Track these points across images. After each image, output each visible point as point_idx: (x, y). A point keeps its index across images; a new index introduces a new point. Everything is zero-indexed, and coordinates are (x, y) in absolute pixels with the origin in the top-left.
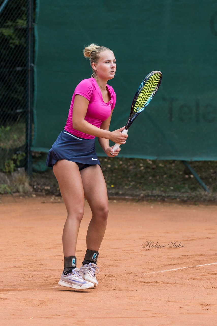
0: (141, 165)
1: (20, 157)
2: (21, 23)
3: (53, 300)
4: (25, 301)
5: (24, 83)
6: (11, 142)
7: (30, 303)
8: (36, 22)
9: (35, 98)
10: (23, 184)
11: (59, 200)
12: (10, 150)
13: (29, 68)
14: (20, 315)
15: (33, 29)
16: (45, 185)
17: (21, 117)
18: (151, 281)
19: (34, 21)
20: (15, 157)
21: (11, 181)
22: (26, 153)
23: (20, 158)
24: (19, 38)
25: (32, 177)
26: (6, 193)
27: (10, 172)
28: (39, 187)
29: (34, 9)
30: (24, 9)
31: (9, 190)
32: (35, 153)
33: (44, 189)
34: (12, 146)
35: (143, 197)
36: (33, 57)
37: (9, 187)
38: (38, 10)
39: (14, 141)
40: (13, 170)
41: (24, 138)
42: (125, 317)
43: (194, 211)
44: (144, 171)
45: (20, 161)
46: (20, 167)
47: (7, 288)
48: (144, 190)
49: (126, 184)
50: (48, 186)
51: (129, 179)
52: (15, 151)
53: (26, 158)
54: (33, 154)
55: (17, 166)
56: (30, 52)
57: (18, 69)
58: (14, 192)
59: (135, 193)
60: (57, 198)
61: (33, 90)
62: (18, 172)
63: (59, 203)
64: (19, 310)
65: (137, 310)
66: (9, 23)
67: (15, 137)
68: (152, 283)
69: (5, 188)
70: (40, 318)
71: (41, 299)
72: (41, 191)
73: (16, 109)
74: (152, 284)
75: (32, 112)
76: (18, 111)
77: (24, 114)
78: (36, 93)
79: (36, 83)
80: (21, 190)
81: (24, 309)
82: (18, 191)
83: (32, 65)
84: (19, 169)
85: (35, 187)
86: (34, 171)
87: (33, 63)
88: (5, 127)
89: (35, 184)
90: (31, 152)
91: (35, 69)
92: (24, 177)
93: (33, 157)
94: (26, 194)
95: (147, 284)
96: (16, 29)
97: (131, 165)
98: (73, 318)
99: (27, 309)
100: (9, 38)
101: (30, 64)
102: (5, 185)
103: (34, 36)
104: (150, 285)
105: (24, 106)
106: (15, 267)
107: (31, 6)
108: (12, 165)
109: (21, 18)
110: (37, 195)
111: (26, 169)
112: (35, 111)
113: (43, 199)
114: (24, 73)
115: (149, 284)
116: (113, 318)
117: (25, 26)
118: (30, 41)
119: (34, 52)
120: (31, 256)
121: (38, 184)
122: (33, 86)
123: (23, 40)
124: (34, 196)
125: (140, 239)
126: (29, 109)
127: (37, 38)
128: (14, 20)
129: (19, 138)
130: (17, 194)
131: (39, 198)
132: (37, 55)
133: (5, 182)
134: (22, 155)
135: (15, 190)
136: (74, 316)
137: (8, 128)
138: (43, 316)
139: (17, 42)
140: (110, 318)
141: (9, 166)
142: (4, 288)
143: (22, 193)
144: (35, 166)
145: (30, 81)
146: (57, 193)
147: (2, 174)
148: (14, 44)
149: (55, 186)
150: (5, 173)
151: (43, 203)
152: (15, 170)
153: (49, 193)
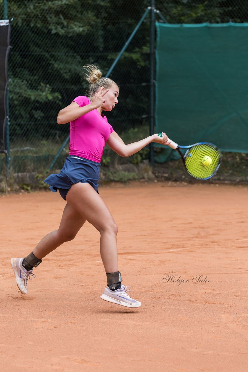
0: (237, 157)
2: (146, 49)
3: (169, 260)
4: (149, 262)
5: (148, 95)
7: (152, 263)
8: (157, 48)
9: (157, 106)
10: (148, 172)
11: (175, 185)
13: (152, 84)
14: (145, 272)
15: (154, 53)
16: (164, 173)
17: (146, 121)
18: (244, 246)
19: (155, 48)
21: (138, 170)
22: (150, 149)
23: (145, 152)
24: (145, 60)
25: (154, 167)
26: (134, 179)
27: (137, 163)
28: (160, 174)
29: (155, 39)
30: (148, 38)
31: (137, 177)
32: (156, 148)
33: (163, 176)
35: (238, 182)
36: (155, 75)
37: (137, 175)
38: (158, 39)
40: (139, 161)
42: (224, 274)
44: (239, 162)
45: (146, 155)
46: (145, 159)
47: (135, 251)
48: (239, 176)
49: (226, 172)
50: (166, 173)
51: (228, 168)
53: (150, 153)
54: (155, 149)
55: (143, 159)
56: (152, 72)
57: (144, 84)
58: (141, 179)
59: (232, 179)
60: (173, 183)
61: (155, 100)
62: (144, 163)
63: (175, 186)
64: (144, 268)
65: (234, 268)
66: (137, 49)
68: (245, 247)
70: (160, 274)
71: (161, 260)
72: (161, 177)
73: (142, 115)
74: (245, 248)
75: (154, 117)
76: (144, 116)
77: (148, 119)
78: (157, 102)
79: (157, 95)
80: (146, 176)
81: (148, 267)
82: (143, 178)
83: (154, 81)
84: (145, 161)
85: (157, 175)
86: (156, 162)
87: (155, 79)
88: (134, 129)
89: (157, 172)
90: (153, 148)
91: (156, 85)
92: (148, 167)
93: (155, 152)
94: (150, 180)
95: (242, 248)
96: (142, 54)
97: (229, 157)
98: (185, 274)
99: (150, 267)
100: (137, 61)
101: (153, 81)
102: (134, 174)
103: (155, 59)
105: (148, 112)
106: (141, 235)
107: (153, 37)
109: (145, 45)
110: (159, 181)
111: (150, 161)
112: (156, 117)
113: (162, 184)
114: (148, 87)
115: (243, 248)
116: (215, 274)
117: (148, 52)
118: (152, 62)
119: (155, 71)
120: (153, 227)
121: (159, 172)
122: (155, 97)
123: (147, 62)
124: (156, 181)
125: (237, 214)
126: (152, 115)
127: (158, 61)
128: (140, 48)
130: (143, 180)
131: (160, 183)
132: (157, 73)
133: (134, 171)
134: (147, 151)
135: (141, 177)
136: (186, 272)
137: (136, 130)
138: (162, 273)
139: (143, 64)
140: (213, 274)
142: (133, 252)
143: (146, 179)
144: (157, 159)
145: (152, 94)
146: (173, 179)
147: (131, 165)
148: (140, 65)
149: (171, 173)
150: (134, 164)
151: (163, 186)
152: (141, 162)
153: (167, 179)
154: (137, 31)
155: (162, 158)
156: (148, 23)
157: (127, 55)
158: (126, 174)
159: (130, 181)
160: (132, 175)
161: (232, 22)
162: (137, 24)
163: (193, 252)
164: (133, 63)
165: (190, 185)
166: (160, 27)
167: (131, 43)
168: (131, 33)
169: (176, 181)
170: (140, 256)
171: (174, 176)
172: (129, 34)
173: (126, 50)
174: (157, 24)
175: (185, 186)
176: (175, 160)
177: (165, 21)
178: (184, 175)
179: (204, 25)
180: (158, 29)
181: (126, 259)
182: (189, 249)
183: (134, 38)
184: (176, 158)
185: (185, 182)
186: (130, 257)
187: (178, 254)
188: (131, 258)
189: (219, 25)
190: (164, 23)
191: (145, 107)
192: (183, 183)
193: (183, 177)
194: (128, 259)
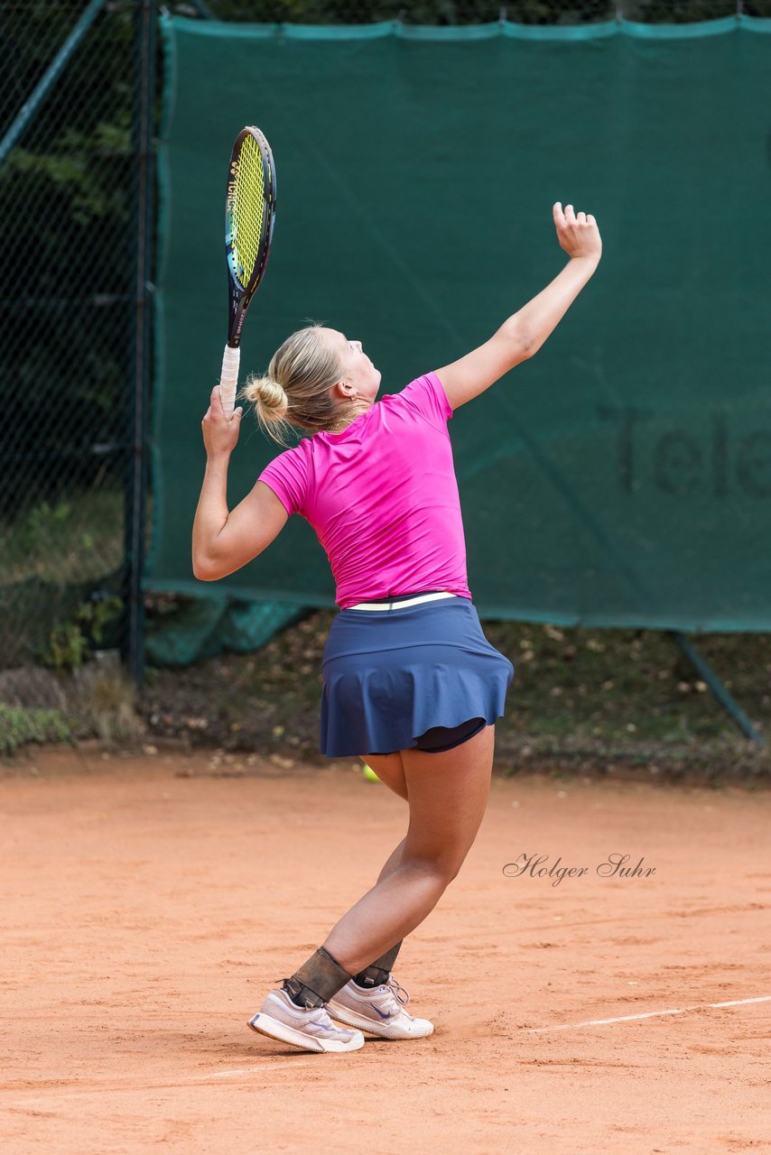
0: (525, 644)
1: (103, 612)
2: (113, 137)
3: (213, 1120)
4: (118, 1125)
5: (119, 348)
6: (73, 558)
7: (134, 1130)
8: (166, 135)
9: (160, 402)
10: (114, 708)
11: (239, 767)
12: (71, 588)
13: (140, 299)
15: (152, 158)
16: (189, 711)
17: (109, 469)
18: (554, 1057)
19: (157, 131)
20: (86, 611)
21: (72, 697)
22: (126, 599)
23: (104, 616)
24: (107, 188)
25: (143, 683)
26: (53, 740)
27: (67, 666)
28: (169, 719)
29: (159, 90)
30: (122, 88)
31: (64, 730)
32: (156, 597)
33: (186, 727)
34: (76, 573)
35: (529, 759)
36: (154, 257)
37: (65, 719)
38: (170, 93)
39: (84, 554)
40: (77, 658)
41: (117, 544)
43: (709, 809)
44: (534, 666)
45: (105, 628)
46: (104, 646)
48: (534, 734)
50: (198, 715)
52: (89, 590)
53: (124, 619)
54: (149, 603)
55: (93, 646)
56: (141, 241)
57: (102, 299)
58: (83, 738)
59: (502, 744)
60: (230, 758)
61: (152, 375)
62: (98, 666)
63: (239, 775)
66: (73, 137)
67: (88, 541)
68: (559, 1063)
69: (51, 723)
71: (173, 1118)
72: (177, 734)
73: (93, 441)
74: (559, 1068)
75: (146, 453)
76: (99, 449)
77: (121, 461)
78: (160, 385)
79: (161, 351)
80: (105, 729)
82: (95, 734)
83: (150, 286)
84: (100, 655)
85: (155, 720)
86: (152, 661)
87: (153, 277)
88: (53, 506)
89: (156, 707)
90: (141, 595)
91: (160, 304)
92: (117, 683)
93: (151, 614)
94: (123, 744)
95: (543, 1068)
96: (94, 160)
100: (70, 190)
101: (143, 284)
102: (52, 713)
103: (156, 185)
104: (552, 1072)
105: (121, 427)
106: (84, 1002)
107: (146, 80)
108: (77, 643)
109: (111, 119)
110: (163, 749)
111: (125, 657)
112: (157, 451)
113: (182, 763)
114: (122, 314)
115: (550, 1068)
117: (125, 148)
118: (141, 200)
119: (155, 238)
120: (139, 964)
121: (165, 709)
122: (152, 361)
123: (119, 198)
124: (151, 750)
125: (519, 906)
126: (138, 443)
127: (166, 192)
128: (89, 129)
129: (100, 547)
130: (93, 743)
131: (168, 760)
132: (165, 249)
133: (50, 702)
134: (112, 607)
135: (84, 730)
137: (63, 510)
139: (98, 207)
141: (64, 643)
142: (45, 1078)
143: (107, 741)
144: (156, 645)
145: (140, 344)
146: (232, 743)
147: (40, 674)
148: (87, 211)
149: (223, 715)
150: (50, 667)
151: (185, 776)
152: (85, 659)
153: (204, 742)
154: (75, 54)
155: (181, 645)
156: (127, 18)
157: (25, 160)
158: (16, 713)
159: (33, 748)
160: (41, 719)
161: (510, 19)
162: (74, 22)
163: (320, 1083)
164: (54, 199)
165: (308, 770)
166: (180, 34)
167: (44, 107)
168: (48, 64)
169: (243, 748)
170: (78, 1096)
171: (236, 727)
172: (39, 68)
173: (23, 142)
174: (167, 22)
175: (285, 774)
176: (241, 653)
177: (206, 10)
178: (282, 723)
179: (381, 29)
180: (171, 47)
181: (12, 1111)
182: (299, 1068)
183: (59, 83)
184: (243, 644)
185: (285, 756)
186: (31, 1101)
187: (250, 1090)
188: (37, 1110)
189: (450, 33)
190: (200, 17)
191: (105, 401)
192: (276, 759)
193: (278, 731)
194: (23, 1111)
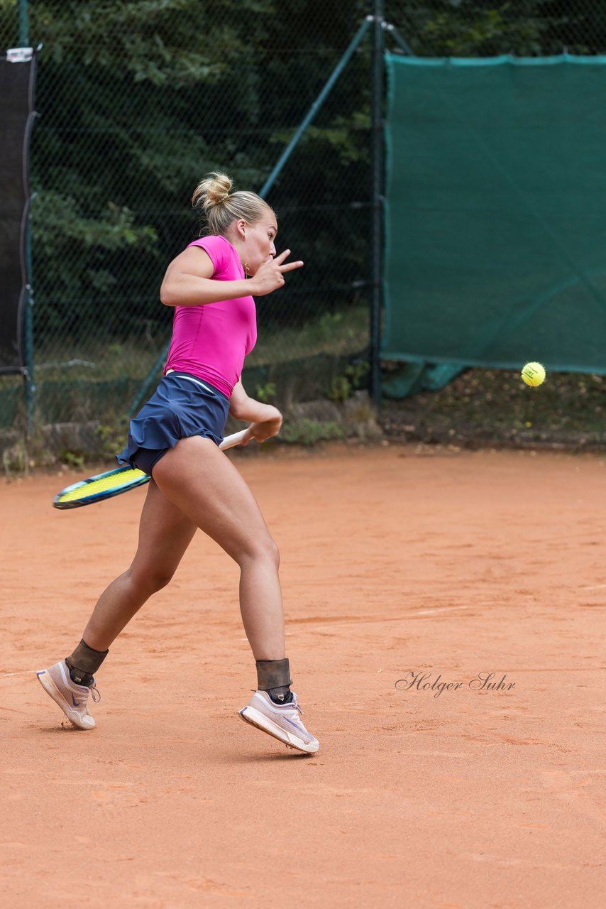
0: (582, 384)
1: (359, 370)
2: (362, 119)
3: (418, 637)
4: (369, 640)
5: (366, 232)
6: (343, 343)
7: (376, 643)
8: (389, 116)
9: (387, 259)
10: (366, 421)
11: (432, 452)
12: (342, 358)
13: (376, 204)
14: (359, 666)
15: (382, 130)
16: (405, 422)
17: (361, 295)
19: (384, 115)
20: (350, 370)
21: (344, 415)
22: (371, 363)
23: (360, 372)
24: (359, 147)
25: (381, 407)
26: (334, 438)
27: (341, 399)
28: (395, 426)
29: (384, 94)
30: (366, 93)
31: (339, 432)
32: (388, 362)
33: (403, 431)
34: (344, 350)
35: (584, 446)
36: (383, 182)
37: (340, 427)
38: (391, 95)
39: (349, 340)
40: (345, 395)
41: (366, 335)
42: (550, 670)
44: (587, 396)
45: (361, 379)
46: (360, 388)
47: (334, 615)
48: (587, 432)
49: (555, 422)
50: (410, 424)
51: (560, 411)
52: (351, 359)
53: (370, 374)
54: (383, 365)
55: (354, 388)
56: (377, 174)
57: (357, 205)
58: (350, 437)
59: (570, 437)
60: (427, 447)
61: (383, 245)
62: (356, 399)
63: (431, 456)
64: (357, 656)
65: (574, 657)
66: (340, 120)
67: (351, 333)
68: (601, 605)
69: (332, 429)
70: (395, 670)
71: (397, 636)
72: (399, 434)
73: (353, 280)
74: (600, 608)
75: (381, 286)
76: (356, 284)
77: (367, 290)
78: (388, 250)
79: (388, 232)
80: (361, 431)
81: (366, 654)
82: (355, 435)
83: (382, 197)
84: (358, 393)
85: (387, 427)
86: (385, 396)
87: (383, 192)
88: (333, 314)
89: (387, 420)
90: (379, 361)
91: (387, 206)
92: (367, 408)
93: (384, 371)
94: (371, 440)
96: (353, 132)
97: (562, 385)
98: (456, 670)
99: (371, 654)
100: (339, 148)
101: (378, 197)
102: (333, 424)
103: (383, 144)
104: (597, 610)
105: (367, 274)
106: (350, 576)
107: (378, 88)
108: (346, 386)
109: (360, 110)
110: (392, 443)
111: (371, 394)
112: (386, 285)
113: (402, 449)
114: (367, 213)
115: (595, 608)
116: (528, 670)
117: (368, 125)
118: (377, 153)
119: (383, 173)
120: (379, 555)
121: (392, 421)
122: (383, 238)
123: (365, 151)
124: (385, 443)
125: (580, 523)
126: (376, 280)
127: (390, 148)
128: (348, 115)
129: (357, 336)
130: (354, 440)
131: (394, 448)
132: (389, 178)
133: (332, 418)
134: (363, 368)
135: (350, 432)
136: (457, 667)
137: (338, 317)
138: (401, 668)
139: (354, 155)
140: (523, 671)
141: (339, 387)
142: (329, 616)
143: (363, 438)
144: (388, 388)
145: (377, 228)
146: (428, 439)
147: (327, 404)
148: (348, 158)
149: (423, 424)
150: (332, 400)
151: (402, 456)
152: (351, 395)
153: (413, 438)
154: (341, 76)
155: (400, 387)
156: (368, 56)
157: (316, 132)
158: (314, 424)
159: (324, 443)
160: (327, 427)
161: (570, 53)
162: (340, 58)
163: (474, 617)
164: (331, 153)
165: (467, 452)
166: (396, 65)
167: (325, 104)
168: (326, 80)
169: (433, 441)
170: (347, 625)
171: (430, 430)
172: (322, 83)
173: (314, 122)
174: (389, 58)
175: (456, 455)
176: (432, 391)
177: (409, 50)
178: (454, 427)
179: (501, 59)
180: (391, 71)
181: (312, 633)
182: (464, 610)
183: (332, 91)
184: (433, 386)
185: (456, 445)
186: (323, 628)
187: (438, 621)
188: (325, 632)
189: (538, 61)
190: (406, 55)
191: (360, 260)
192: (451, 447)
193: (452, 432)
194: (318, 633)
